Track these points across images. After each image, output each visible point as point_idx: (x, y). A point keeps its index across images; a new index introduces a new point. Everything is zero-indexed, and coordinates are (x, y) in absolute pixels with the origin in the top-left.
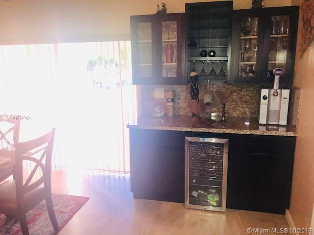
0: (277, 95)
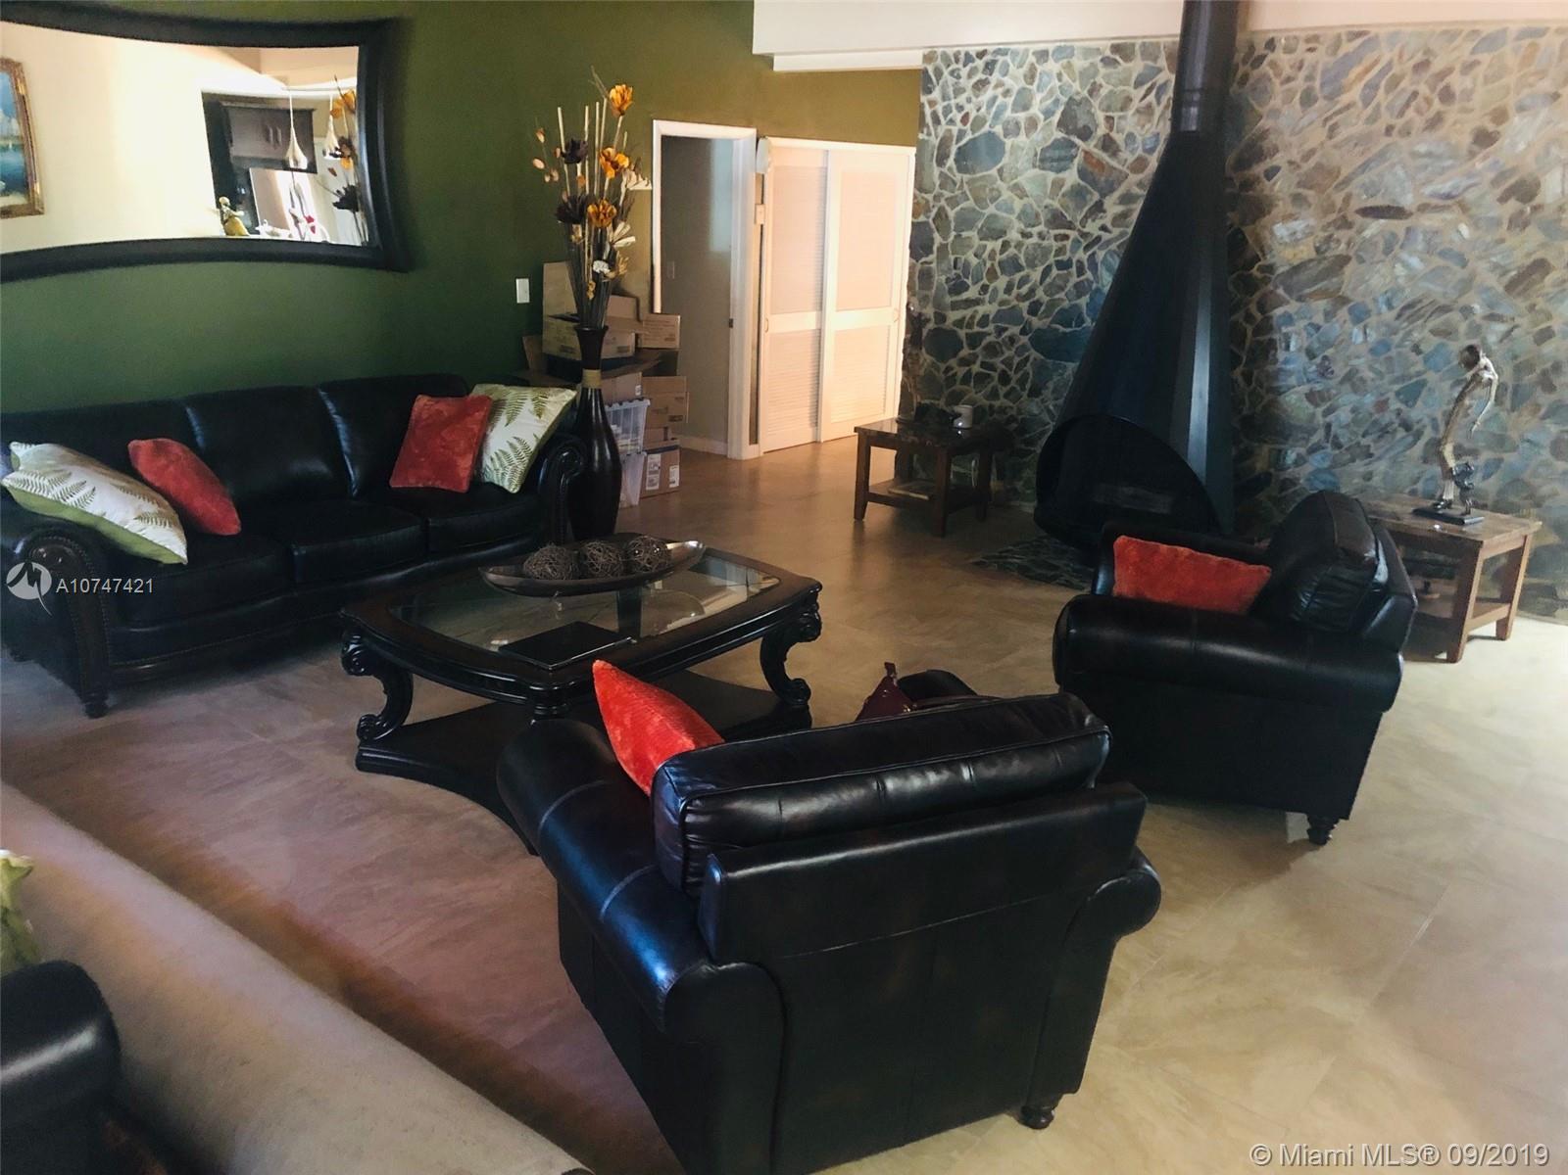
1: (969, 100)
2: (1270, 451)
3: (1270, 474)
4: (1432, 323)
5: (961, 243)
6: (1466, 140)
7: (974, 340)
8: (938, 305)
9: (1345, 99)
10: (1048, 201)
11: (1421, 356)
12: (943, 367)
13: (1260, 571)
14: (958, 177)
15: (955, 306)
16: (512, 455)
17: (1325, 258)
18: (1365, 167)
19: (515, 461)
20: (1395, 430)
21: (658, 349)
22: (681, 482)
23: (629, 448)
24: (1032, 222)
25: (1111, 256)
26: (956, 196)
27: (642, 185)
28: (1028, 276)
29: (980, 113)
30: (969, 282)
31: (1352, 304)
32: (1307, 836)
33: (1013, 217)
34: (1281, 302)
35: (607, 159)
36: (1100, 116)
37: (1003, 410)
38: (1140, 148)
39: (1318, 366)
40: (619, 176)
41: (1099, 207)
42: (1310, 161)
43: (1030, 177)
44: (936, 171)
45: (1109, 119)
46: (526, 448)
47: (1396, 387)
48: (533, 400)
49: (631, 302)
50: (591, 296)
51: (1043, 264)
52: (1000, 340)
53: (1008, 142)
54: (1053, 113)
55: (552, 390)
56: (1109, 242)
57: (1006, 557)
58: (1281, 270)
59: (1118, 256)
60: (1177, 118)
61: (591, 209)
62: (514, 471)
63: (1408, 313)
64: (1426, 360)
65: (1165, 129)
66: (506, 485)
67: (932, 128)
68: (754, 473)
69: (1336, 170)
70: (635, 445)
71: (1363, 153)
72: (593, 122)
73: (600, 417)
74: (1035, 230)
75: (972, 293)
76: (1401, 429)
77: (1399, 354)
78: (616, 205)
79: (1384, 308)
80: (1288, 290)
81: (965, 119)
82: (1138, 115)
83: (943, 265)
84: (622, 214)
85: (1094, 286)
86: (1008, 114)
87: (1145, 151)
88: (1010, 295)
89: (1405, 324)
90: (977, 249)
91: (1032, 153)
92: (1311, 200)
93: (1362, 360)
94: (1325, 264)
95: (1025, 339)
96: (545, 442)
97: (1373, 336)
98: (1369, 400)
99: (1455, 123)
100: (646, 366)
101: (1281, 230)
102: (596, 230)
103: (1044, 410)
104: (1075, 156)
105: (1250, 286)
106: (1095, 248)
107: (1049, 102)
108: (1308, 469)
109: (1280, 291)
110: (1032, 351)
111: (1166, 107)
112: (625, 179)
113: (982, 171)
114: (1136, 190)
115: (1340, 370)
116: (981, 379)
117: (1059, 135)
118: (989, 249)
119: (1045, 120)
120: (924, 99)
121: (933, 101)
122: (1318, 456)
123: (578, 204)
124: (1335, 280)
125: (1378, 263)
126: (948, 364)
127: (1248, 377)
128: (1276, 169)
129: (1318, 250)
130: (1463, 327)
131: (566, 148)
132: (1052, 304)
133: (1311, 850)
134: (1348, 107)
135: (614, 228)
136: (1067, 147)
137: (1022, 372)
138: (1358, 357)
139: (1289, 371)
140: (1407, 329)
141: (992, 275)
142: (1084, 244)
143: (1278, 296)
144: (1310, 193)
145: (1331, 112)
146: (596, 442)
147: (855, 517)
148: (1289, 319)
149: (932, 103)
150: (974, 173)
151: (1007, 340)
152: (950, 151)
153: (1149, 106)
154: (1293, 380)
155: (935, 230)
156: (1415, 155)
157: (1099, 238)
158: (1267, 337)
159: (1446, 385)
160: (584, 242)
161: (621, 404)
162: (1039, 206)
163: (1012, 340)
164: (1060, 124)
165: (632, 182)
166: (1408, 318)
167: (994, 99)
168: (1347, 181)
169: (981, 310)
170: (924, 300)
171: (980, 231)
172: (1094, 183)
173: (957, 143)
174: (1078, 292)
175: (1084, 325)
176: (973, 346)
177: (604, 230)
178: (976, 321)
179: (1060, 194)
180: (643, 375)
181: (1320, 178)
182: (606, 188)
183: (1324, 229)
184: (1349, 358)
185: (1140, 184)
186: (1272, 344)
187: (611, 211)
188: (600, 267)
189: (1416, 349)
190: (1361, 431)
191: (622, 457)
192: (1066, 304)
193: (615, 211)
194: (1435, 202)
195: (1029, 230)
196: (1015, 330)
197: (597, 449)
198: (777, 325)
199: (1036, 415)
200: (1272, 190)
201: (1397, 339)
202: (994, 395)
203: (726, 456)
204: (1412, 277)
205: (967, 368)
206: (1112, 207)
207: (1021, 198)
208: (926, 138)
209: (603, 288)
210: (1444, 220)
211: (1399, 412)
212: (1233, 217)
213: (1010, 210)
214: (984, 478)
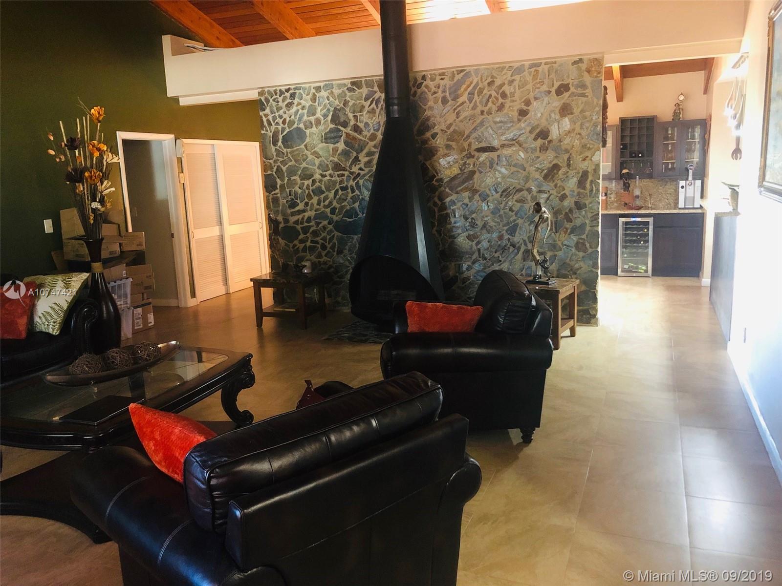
0: (691, 185)
1: (285, 113)
2: (455, 265)
3: (457, 276)
4: (515, 198)
5: (291, 183)
6: (516, 114)
7: (305, 230)
8: (284, 214)
9: (460, 100)
10: (331, 158)
11: (514, 213)
12: (291, 245)
13: (478, 309)
14: (285, 150)
15: (293, 214)
16: (53, 313)
17: (465, 172)
18: (475, 129)
19: (55, 316)
20: (509, 248)
21: (132, 251)
22: (154, 323)
23: (123, 306)
24: (325, 169)
25: (367, 182)
26: (285, 160)
27: (115, 160)
28: (327, 196)
29: (291, 119)
30: (298, 201)
31: (480, 192)
32: (522, 440)
33: (316, 168)
34: (448, 195)
35: (94, 146)
36: (351, 116)
37: (325, 263)
38: (372, 129)
39: (470, 223)
40: (101, 156)
41: (356, 159)
42: (451, 129)
43: (320, 147)
44: (273, 148)
45: (355, 117)
46: (61, 308)
47: (505, 228)
48: (63, 281)
49: (115, 226)
50: (92, 222)
51: (334, 189)
52: (318, 228)
53: (308, 131)
54: (328, 116)
55: (74, 274)
56: (365, 175)
57: (340, 334)
58: (445, 180)
59: (370, 182)
60: (388, 112)
61: (86, 174)
62: (54, 323)
63: (505, 194)
64: (516, 215)
65: (383, 119)
66: (50, 331)
67: (268, 128)
68: (195, 313)
69: (463, 131)
70: (127, 304)
71: (473, 124)
72: (82, 127)
73: (104, 288)
74: (327, 173)
75: (301, 206)
76: (511, 247)
77: (504, 213)
78: (101, 171)
79: (494, 193)
80: (451, 189)
81: (284, 122)
82: (369, 114)
83: (283, 194)
84: (105, 176)
85: (360, 197)
86: (305, 118)
87: (374, 130)
88: (320, 206)
89: (504, 199)
90: (299, 186)
91: (320, 136)
92: (454, 146)
93: (489, 217)
94: (465, 175)
95: (331, 227)
96: (73, 304)
97: (492, 206)
98: (495, 235)
99: (510, 107)
100: (126, 260)
101: (443, 162)
102: (91, 185)
103: (347, 260)
104: (342, 136)
105: (434, 189)
106: (358, 179)
107: (325, 110)
108: (472, 272)
109: (447, 190)
110: (336, 232)
111: (382, 109)
112: (105, 157)
113: (296, 147)
114: (373, 149)
115: (480, 223)
116: (312, 249)
117: (333, 126)
118: (306, 184)
119: (324, 119)
120: (261, 113)
121: (266, 114)
122: (477, 265)
123: (78, 172)
124: (471, 182)
125: (488, 172)
126: (293, 243)
127: (439, 232)
128: (436, 134)
129: (461, 169)
130: (529, 198)
131: (67, 142)
132: (342, 208)
133: (526, 447)
134: (463, 103)
135: (102, 184)
136: (337, 132)
137: (331, 244)
138: (487, 217)
139: (457, 227)
140: (506, 201)
141: (309, 197)
142: (352, 177)
143: (447, 192)
144: (453, 144)
145: (456, 106)
146: (103, 303)
147: (257, 326)
148: (453, 203)
149: (266, 115)
150: (293, 148)
151: (322, 228)
152: (279, 139)
153: (373, 109)
154: (460, 231)
155: (277, 178)
156: (496, 123)
157: (359, 174)
158: (445, 212)
159: (527, 224)
160: (84, 193)
161: (115, 282)
162: (328, 161)
163: (324, 228)
164: (332, 121)
165: (109, 158)
166: (506, 195)
167: (298, 111)
168: (468, 137)
169: (307, 215)
170: (276, 212)
171: (300, 176)
172: (352, 147)
173: (282, 134)
174: (353, 201)
175: (359, 216)
176: (305, 233)
177: (96, 185)
178: (305, 221)
179: (337, 154)
180: (126, 266)
181: (456, 136)
182: (94, 162)
183: (462, 159)
184: (483, 217)
185: (375, 146)
186: (447, 215)
187: (99, 174)
188: (95, 205)
189: (511, 210)
190: (494, 250)
191: (120, 311)
192: (348, 208)
193: (101, 174)
194: (506, 142)
195: (325, 173)
196: (325, 222)
197: (104, 306)
198: (198, 234)
199: (342, 263)
200: (436, 144)
201: (502, 206)
202: (320, 256)
203: (179, 306)
204: (503, 177)
205: (304, 244)
206: (363, 159)
207: (318, 158)
208: (266, 132)
209: (99, 218)
210: (513, 150)
211: (509, 239)
212: (421, 158)
213: (314, 165)
214: (322, 298)
